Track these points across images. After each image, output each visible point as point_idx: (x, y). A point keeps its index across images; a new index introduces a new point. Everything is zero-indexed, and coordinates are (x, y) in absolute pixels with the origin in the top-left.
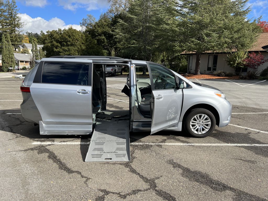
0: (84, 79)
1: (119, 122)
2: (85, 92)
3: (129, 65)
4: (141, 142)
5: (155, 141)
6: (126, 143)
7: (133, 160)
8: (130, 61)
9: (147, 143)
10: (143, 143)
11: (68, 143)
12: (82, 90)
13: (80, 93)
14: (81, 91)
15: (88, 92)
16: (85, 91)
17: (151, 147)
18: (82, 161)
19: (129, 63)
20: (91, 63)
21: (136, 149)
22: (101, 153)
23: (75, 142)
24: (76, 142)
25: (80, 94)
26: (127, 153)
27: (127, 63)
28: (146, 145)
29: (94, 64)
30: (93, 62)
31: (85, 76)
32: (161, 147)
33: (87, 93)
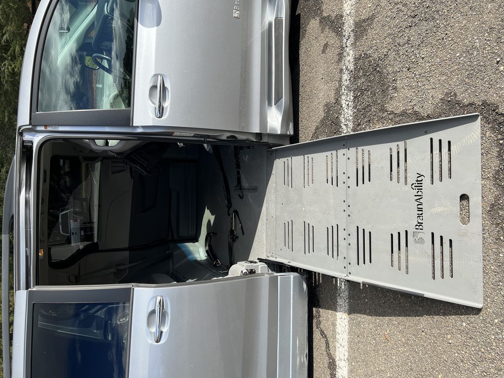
0: (101, 314)
1: (245, 184)
2: (159, 314)
3: (36, 140)
4: (338, 102)
5: (332, 53)
6: (360, 148)
7: (471, 104)
8: (21, 134)
9: (346, 77)
10: (343, 90)
11: (341, 353)
12: (149, 323)
13: (162, 332)
14: (153, 329)
15: (159, 299)
16: (153, 312)
17: (367, 56)
18: (472, 318)
19: (27, 137)
20: (31, 296)
21: (383, 110)
22: (421, 241)
23: (334, 331)
24: (334, 325)
25: (165, 329)
26: (426, 133)
27: (32, 147)
28: (355, 78)
29: (37, 283)
30: (28, 287)
31: (92, 311)
32: (371, 19)
33: (162, 304)
